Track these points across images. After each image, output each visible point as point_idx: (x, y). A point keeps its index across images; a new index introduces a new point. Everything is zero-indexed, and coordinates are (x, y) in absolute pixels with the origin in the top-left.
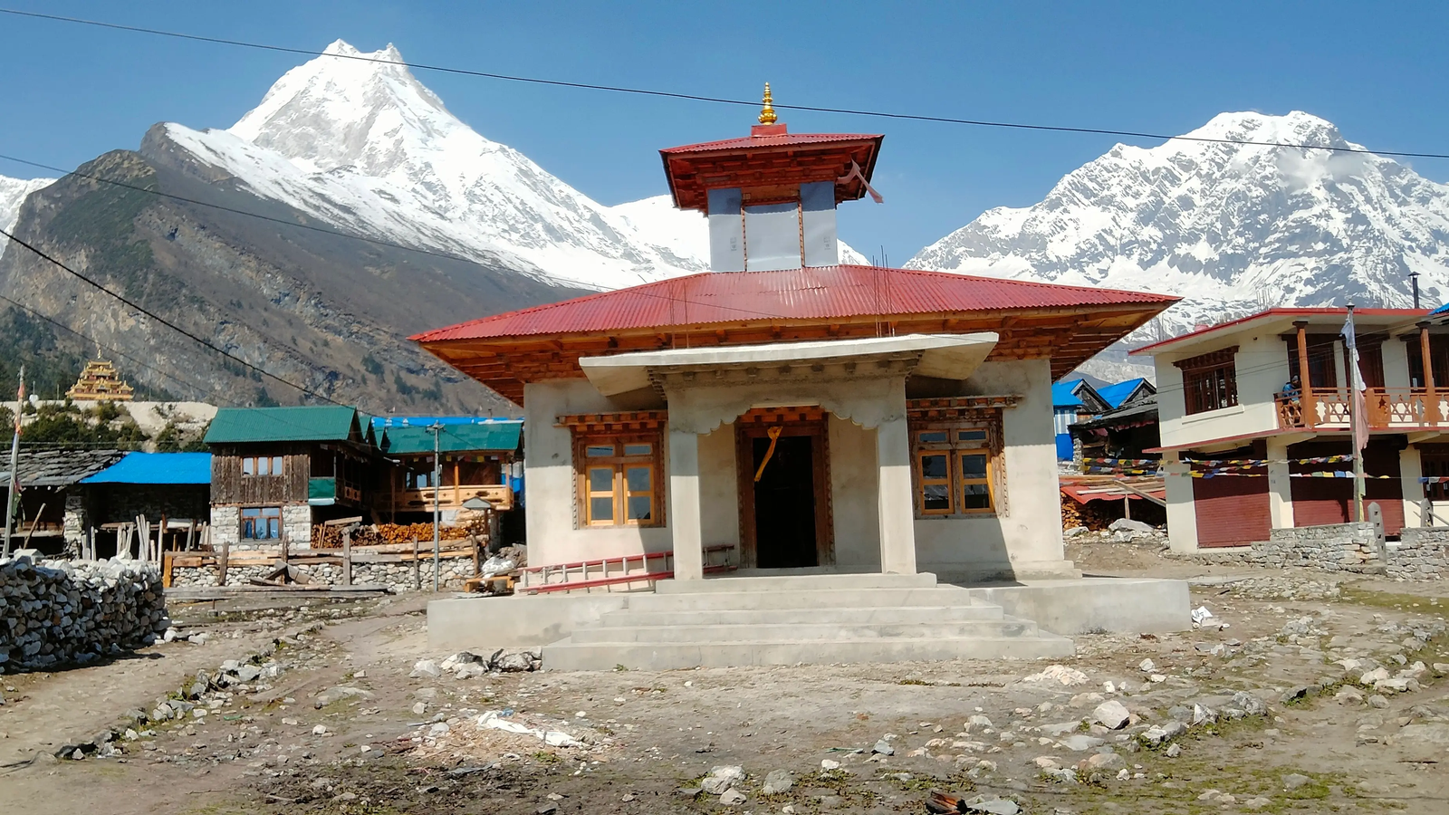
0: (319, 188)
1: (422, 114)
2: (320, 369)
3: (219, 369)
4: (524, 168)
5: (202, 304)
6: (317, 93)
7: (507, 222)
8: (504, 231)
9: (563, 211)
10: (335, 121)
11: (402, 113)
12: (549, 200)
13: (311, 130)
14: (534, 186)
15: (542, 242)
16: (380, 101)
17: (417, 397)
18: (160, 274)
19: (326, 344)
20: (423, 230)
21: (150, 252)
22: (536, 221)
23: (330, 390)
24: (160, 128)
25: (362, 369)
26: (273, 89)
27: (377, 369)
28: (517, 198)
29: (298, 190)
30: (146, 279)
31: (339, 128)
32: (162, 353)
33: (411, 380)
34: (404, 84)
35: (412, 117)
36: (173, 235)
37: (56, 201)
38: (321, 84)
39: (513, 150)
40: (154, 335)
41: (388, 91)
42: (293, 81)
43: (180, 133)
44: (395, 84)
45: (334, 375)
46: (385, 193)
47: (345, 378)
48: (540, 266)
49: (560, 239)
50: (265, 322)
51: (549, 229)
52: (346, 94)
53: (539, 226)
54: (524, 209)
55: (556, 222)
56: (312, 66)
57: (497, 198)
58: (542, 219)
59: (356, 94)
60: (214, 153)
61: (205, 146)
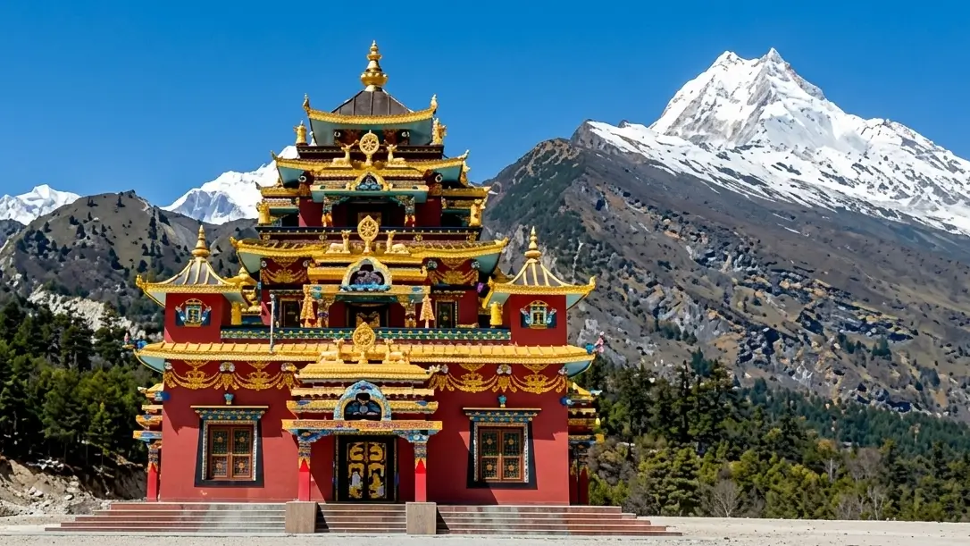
0: (726, 164)
1: (804, 103)
2: (756, 329)
10: (724, 122)
12: (935, 166)
14: (919, 155)
16: (764, 97)
17: (867, 356)
18: (588, 240)
19: (757, 302)
21: (580, 222)
22: (925, 185)
23: (769, 351)
24: (586, 125)
27: (816, 327)
28: (905, 165)
29: (705, 168)
31: (727, 127)
33: (854, 337)
34: (786, 80)
36: (600, 204)
38: (712, 91)
39: (896, 124)
42: (690, 90)
44: (778, 81)
45: (771, 336)
46: (783, 166)
47: (785, 336)
49: (950, 202)
51: (938, 191)
53: (929, 190)
56: (704, 78)
57: (884, 167)
58: (932, 184)
59: (743, 95)
60: (630, 141)
61: (622, 137)
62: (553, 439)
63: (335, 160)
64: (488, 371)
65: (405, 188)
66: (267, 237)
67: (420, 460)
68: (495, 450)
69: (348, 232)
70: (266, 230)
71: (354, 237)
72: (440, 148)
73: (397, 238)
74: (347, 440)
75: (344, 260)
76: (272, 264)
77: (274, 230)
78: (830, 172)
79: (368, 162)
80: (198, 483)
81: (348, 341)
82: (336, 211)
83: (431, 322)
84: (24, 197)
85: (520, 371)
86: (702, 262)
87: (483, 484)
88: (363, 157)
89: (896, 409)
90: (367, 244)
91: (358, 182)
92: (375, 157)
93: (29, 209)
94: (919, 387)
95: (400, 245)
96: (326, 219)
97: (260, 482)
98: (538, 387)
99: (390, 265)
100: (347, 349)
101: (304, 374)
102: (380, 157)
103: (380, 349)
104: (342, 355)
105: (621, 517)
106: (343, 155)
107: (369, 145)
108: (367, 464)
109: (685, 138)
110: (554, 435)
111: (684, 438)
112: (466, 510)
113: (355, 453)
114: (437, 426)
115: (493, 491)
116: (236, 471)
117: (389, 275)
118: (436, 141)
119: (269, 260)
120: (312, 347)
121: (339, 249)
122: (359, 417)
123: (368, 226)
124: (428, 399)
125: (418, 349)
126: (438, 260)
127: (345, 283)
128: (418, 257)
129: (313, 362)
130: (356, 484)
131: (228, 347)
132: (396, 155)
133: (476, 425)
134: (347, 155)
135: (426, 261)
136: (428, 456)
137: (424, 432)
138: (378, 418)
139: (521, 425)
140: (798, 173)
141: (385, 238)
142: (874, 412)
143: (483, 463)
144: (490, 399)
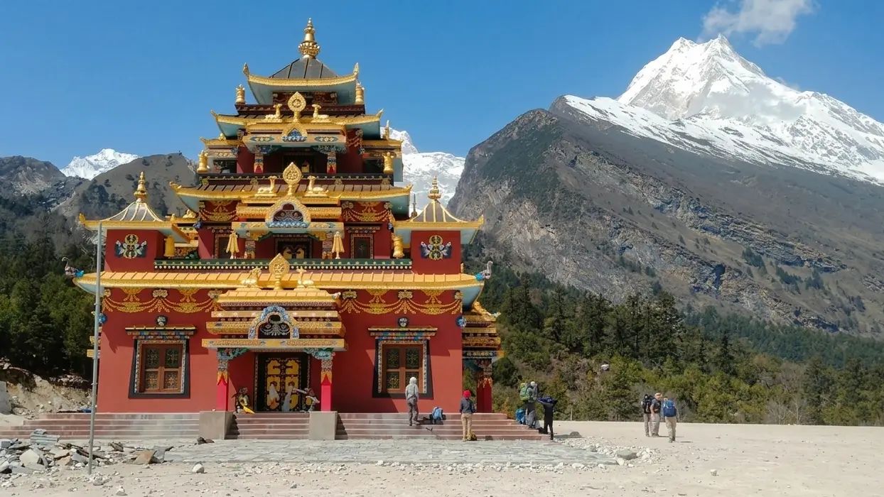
0: (680, 129)
1: (747, 79)
2: (707, 264)
3: (616, 267)
4: (836, 107)
5: (600, 212)
6: (666, 77)
7: (826, 148)
8: (825, 155)
9: (872, 137)
10: (680, 95)
11: (730, 81)
12: (858, 129)
13: (662, 103)
14: (845, 121)
15: (857, 161)
16: (713, 74)
17: (802, 286)
18: (563, 191)
19: (707, 242)
20: (768, 153)
21: (556, 176)
22: (850, 145)
23: (717, 282)
24: (562, 99)
25: (743, 261)
26: (635, 80)
27: (758, 262)
28: (833, 129)
29: (663, 132)
30: (553, 198)
31: (683, 99)
32: (567, 256)
33: (790, 271)
34: (731, 60)
35: (739, 82)
36: (574, 162)
37: (489, 150)
38: (669, 70)
39: (825, 95)
40: (562, 241)
41: (720, 67)
42: (648, 72)
43: (574, 101)
44: (724, 62)
45: (721, 269)
46: (730, 130)
47: (730, 270)
48: (872, 175)
49: (872, 157)
50: (654, 225)
51: (862, 150)
52: (687, 75)
53: (853, 149)
54: (839, 137)
55: (868, 145)
56: (662, 59)
57: (816, 131)
58: (856, 144)
59: (695, 73)
60: (600, 111)
61: (593, 107)
62: (449, 355)
63: (267, 116)
64: (392, 296)
65: (326, 140)
66: (205, 181)
67: (327, 373)
68: (397, 365)
69: (275, 177)
70: (205, 177)
71: (281, 182)
72: (363, 106)
73: (317, 183)
74: (265, 357)
75: (268, 202)
76: (209, 206)
77: (212, 176)
78: (767, 134)
79: (295, 120)
80: (132, 395)
81: (265, 270)
82: (266, 160)
83: (341, 254)
84: (92, 158)
85: (419, 296)
86: (660, 208)
87: (385, 395)
88: (291, 114)
89: (828, 330)
90: (290, 186)
91: (285, 135)
92: (303, 114)
93: (97, 168)
94: (848, 312)
95: (318, 189)
96: (258, 166)
97: (187, 394)
98: (433, 310)
99: (308, 206)
100: (264, 277)
101: (223, 299)
102: (307, 113)
103: (295, 277)
104: (259, 283)
105: (506, 423)
106: (274, 113)
107: (297, 103)
108: (283, 376)
109: (646, 108)
110: (450, 351)
111: (635, 354)
112: (365, 417)
113: (273, 368)
114: (339, 344)
115: (394, 400)
116: (166, 385)
117: (307, 214)
118: (358, 100)
119: (206, 202)
120: (234, 276)
121: (266, 191)
122: (270, 337)
123: (292, 173)
124: (333, 319)
125: (326, 277)
126: (354, 202)
127: (269, 219)
128: (336, 198)
129: (234, 289)
130: (273, 395)
131: (161, 276)
132: (320, 112)
133: (380, 344)
134: (278, 111)
135: (342, 202)
136: (334, 370)
137: (330, 350)
138: (288, 337)
139: (420, 343)
140: (740, 135)
141: (307, 182)
142: (807, 333)
143: (387, 376)
144: (392, 320)
